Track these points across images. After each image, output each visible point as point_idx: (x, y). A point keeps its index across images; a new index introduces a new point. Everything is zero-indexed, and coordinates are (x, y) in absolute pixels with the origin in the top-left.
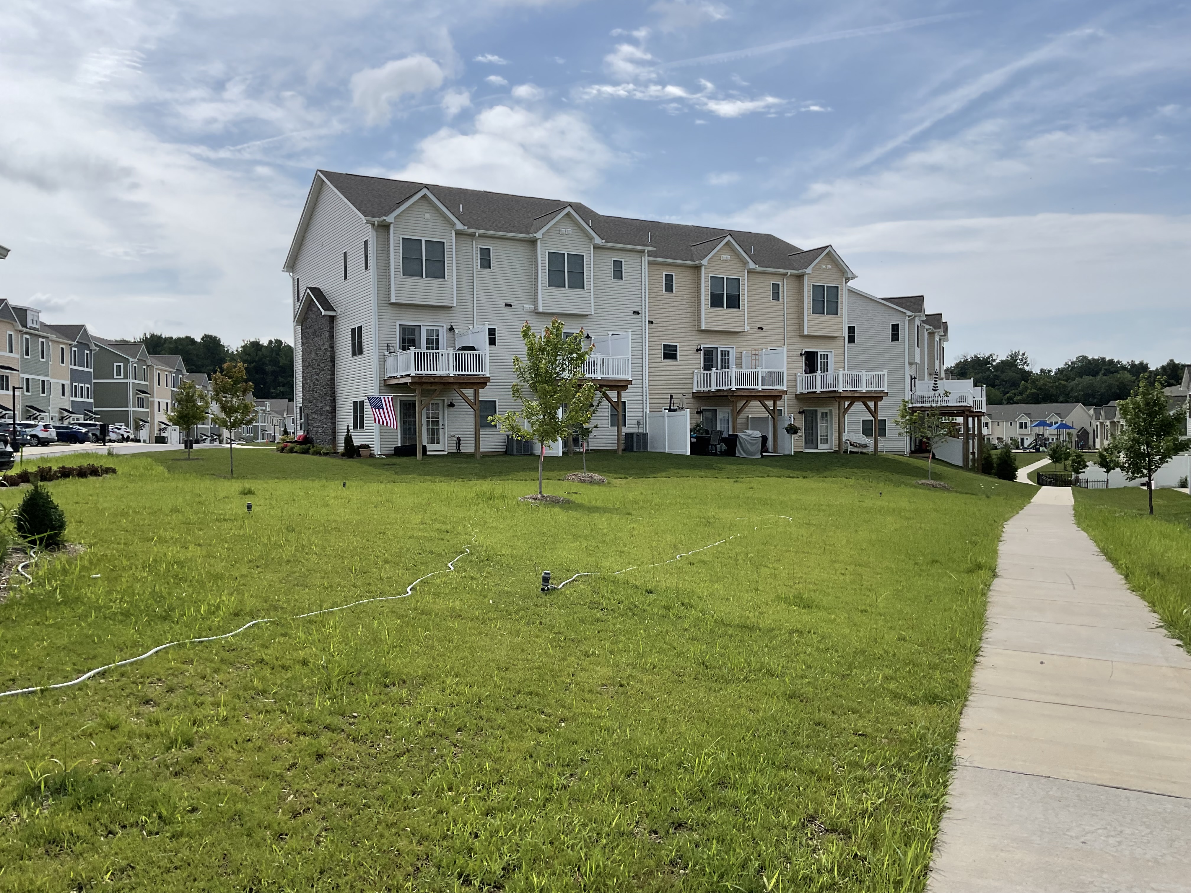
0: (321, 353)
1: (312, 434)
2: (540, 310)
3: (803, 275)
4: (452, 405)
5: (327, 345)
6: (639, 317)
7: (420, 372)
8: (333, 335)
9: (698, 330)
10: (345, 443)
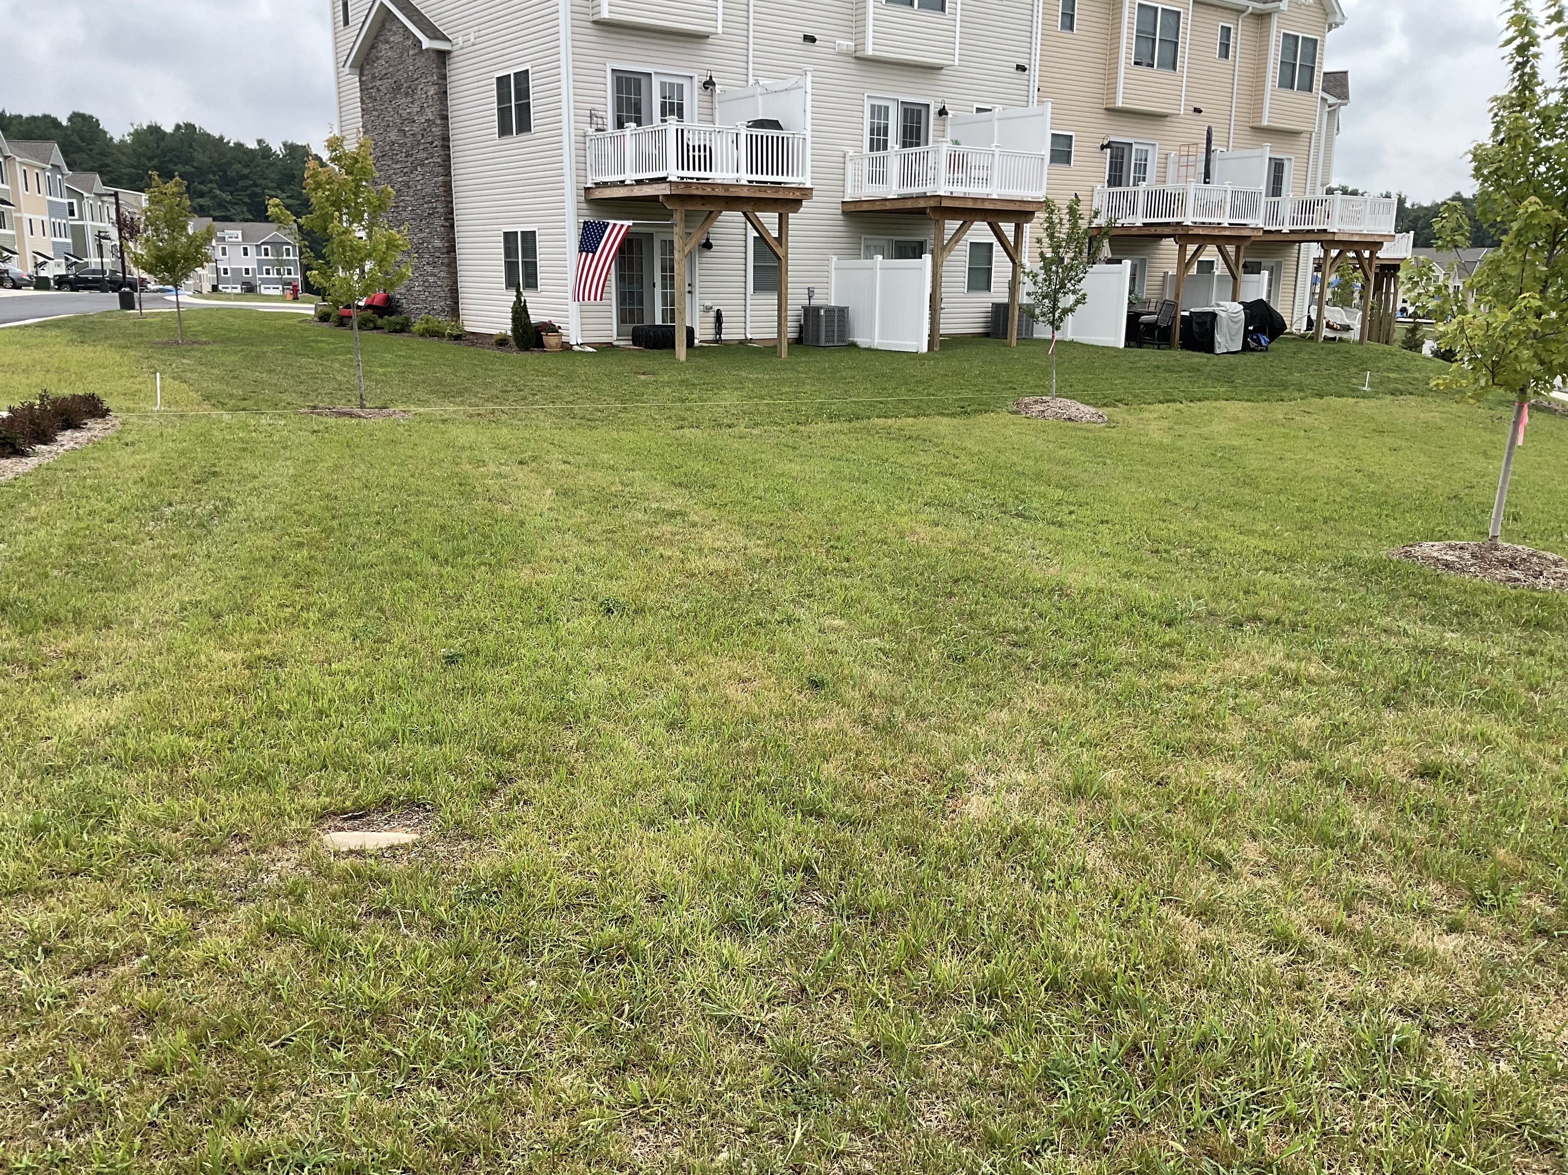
0: (416, 129)
1: (398, 292)
2: (870, 52)
3: (1270, 14)
4: (708, 246)
5: (430, 114)
6: (1024, 75)
7: (685, 173)
8: (446, 92)
9: (1106, 109)
10: (514, 319)
